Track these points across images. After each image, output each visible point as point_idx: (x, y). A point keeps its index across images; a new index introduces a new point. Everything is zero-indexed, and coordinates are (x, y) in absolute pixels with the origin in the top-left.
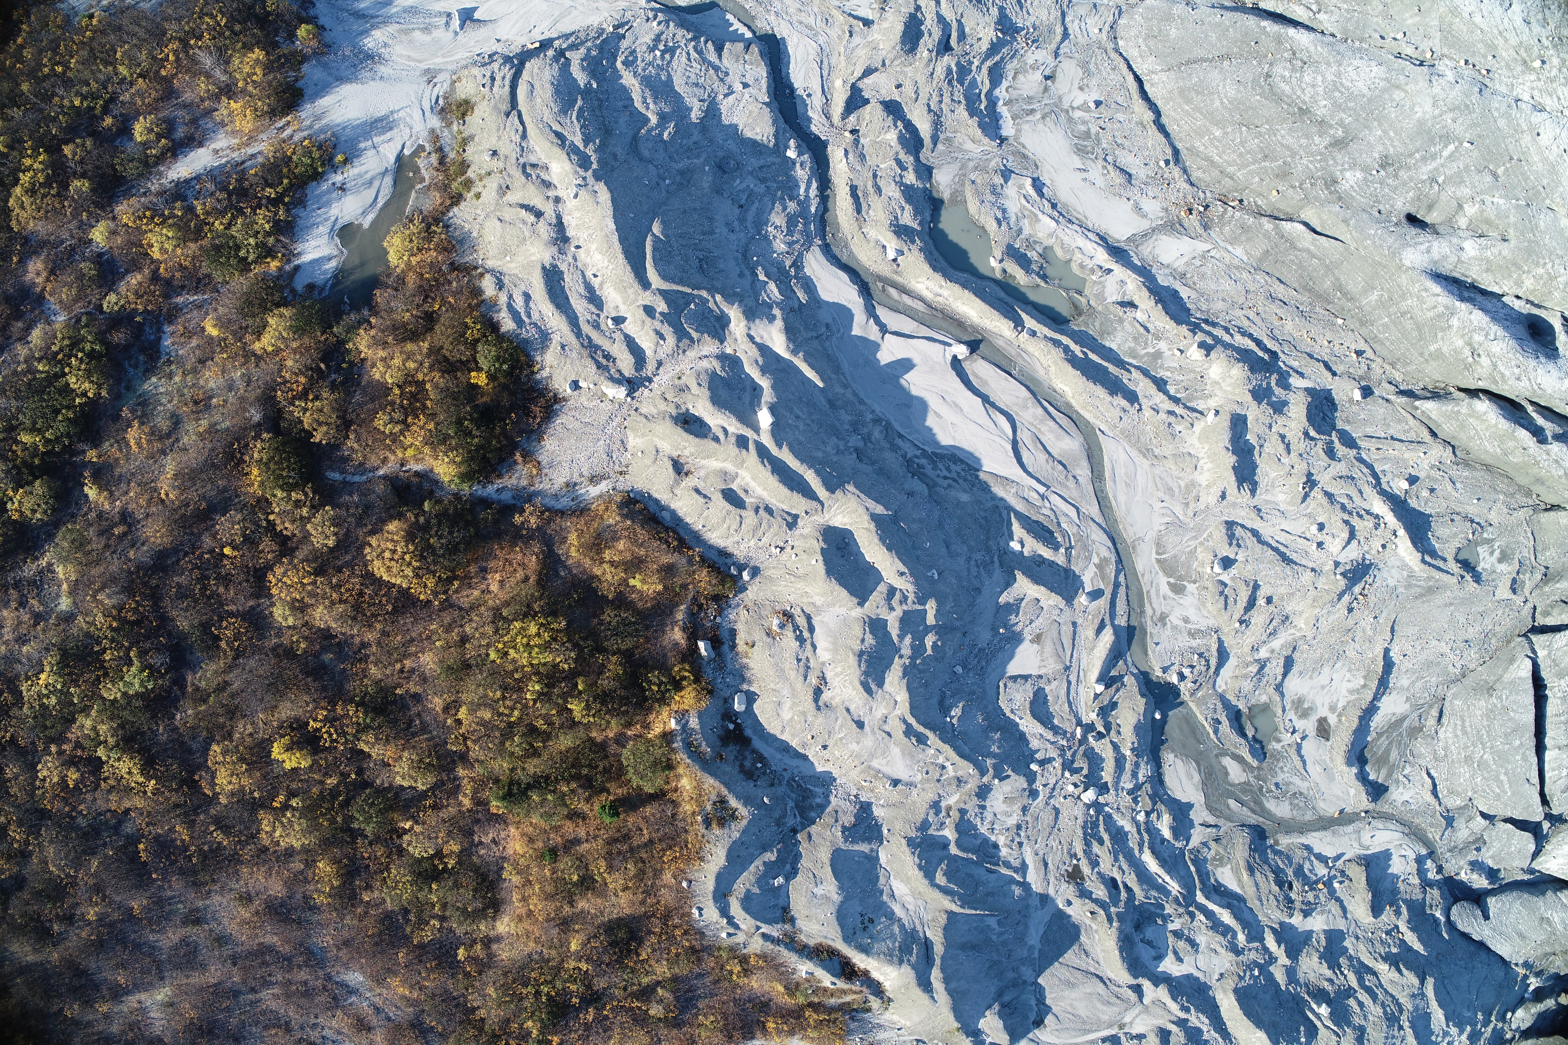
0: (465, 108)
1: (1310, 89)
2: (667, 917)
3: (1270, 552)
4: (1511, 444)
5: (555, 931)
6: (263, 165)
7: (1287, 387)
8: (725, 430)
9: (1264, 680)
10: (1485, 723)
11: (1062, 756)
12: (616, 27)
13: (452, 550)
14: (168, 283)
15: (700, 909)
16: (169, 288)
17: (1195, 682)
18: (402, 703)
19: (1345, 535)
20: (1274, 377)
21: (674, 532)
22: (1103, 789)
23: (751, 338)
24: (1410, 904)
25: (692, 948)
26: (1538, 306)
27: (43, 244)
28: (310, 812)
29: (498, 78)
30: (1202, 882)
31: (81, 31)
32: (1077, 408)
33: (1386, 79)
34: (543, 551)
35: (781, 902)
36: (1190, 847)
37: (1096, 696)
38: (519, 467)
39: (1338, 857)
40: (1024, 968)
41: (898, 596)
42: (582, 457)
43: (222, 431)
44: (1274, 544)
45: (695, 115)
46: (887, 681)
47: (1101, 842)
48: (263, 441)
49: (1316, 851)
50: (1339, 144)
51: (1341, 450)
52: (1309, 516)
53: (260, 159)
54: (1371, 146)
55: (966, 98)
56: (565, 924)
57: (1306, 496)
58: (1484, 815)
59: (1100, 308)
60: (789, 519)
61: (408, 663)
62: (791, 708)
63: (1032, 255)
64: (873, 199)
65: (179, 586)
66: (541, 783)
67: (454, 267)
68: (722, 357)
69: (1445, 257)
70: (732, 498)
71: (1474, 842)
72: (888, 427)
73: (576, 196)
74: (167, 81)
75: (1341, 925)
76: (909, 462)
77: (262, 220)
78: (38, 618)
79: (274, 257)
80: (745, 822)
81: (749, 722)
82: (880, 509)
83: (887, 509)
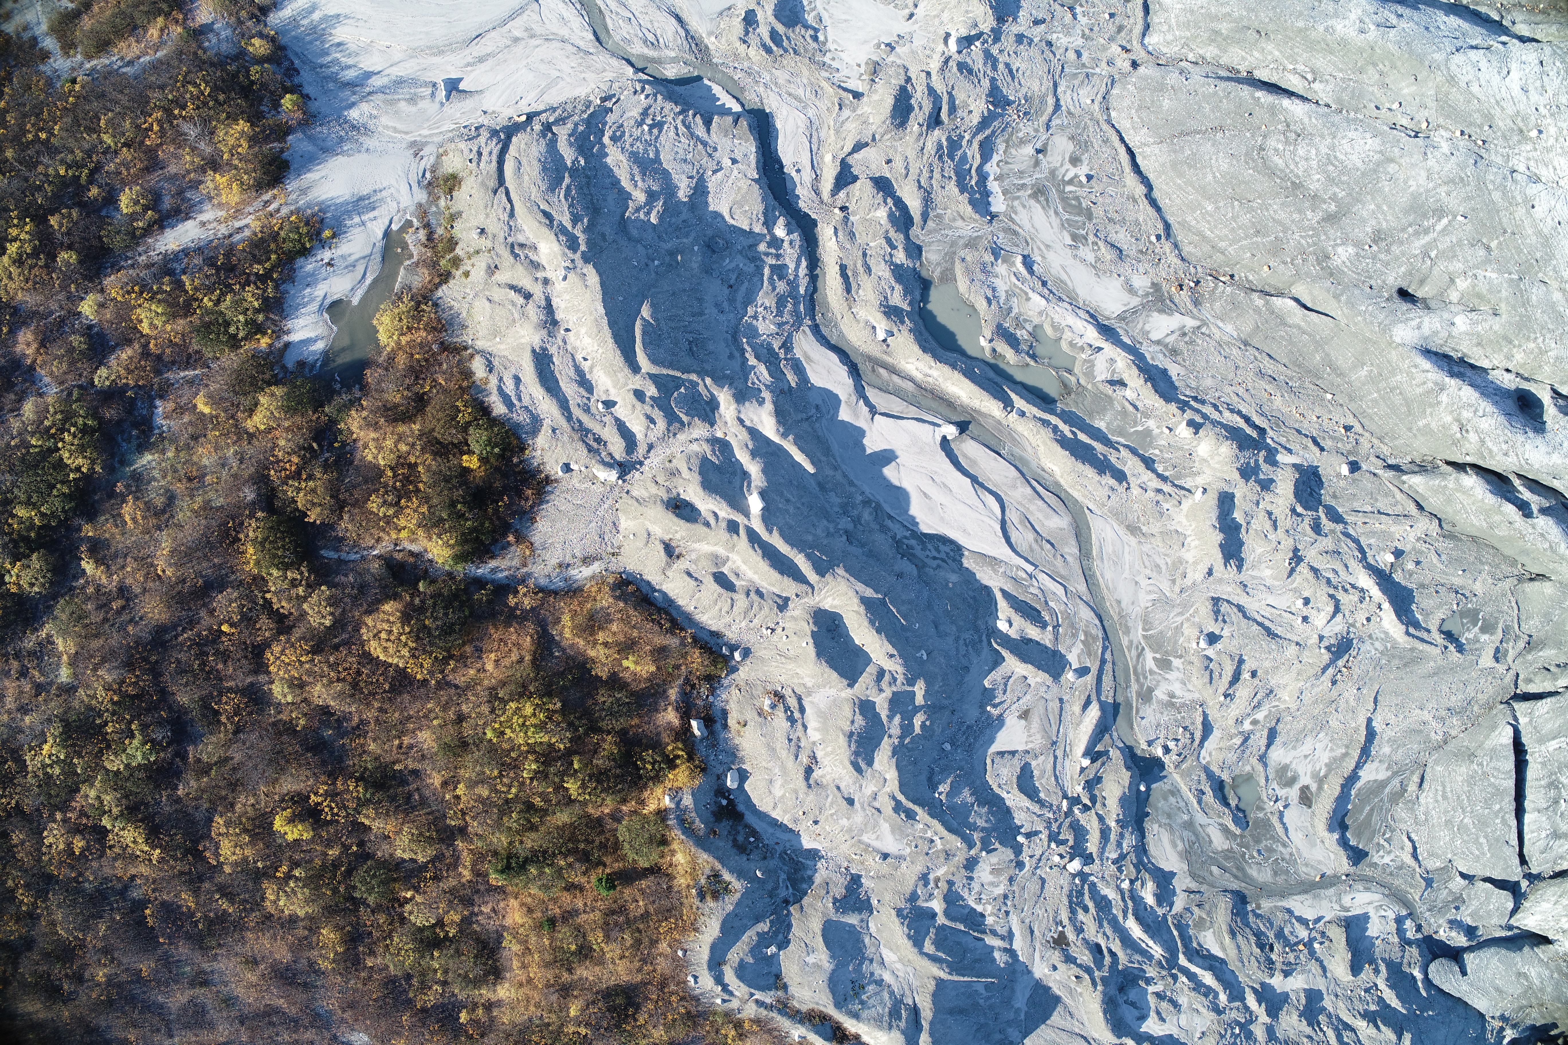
0: (452, 182)
1: (1303, 163)
2: (663, 984)
3: (1256, 627)
4: (1497, 518)
5: (554, 998)
6: (250, 240)
7: (1274, 463)
8: (716, 515)
9: (1248, 752)
10: (1466, 789)
11: (1049, 828)
12: (604, 100)
13: (447, 631)
14: (159, 358)
15: (696, 978)
16: (160, 364)
17: (1179, 755)
18: (401, 779)
19: (1330, 609)
20: (1263, 453)
21: (667, 613)
22: (1088, 859)
23: (741, 421)
24: (1390, 964)
25: (688, 1013)
26: (1527, 379)
27: (34, 314)
28: (314, 881)
29: (485, 153)
30: (1185, 946)
31: (64, 97)
32: (1066, 487)
33: (1381, 152)
34: (537, 632)
35: (774, 970)
36: (1173, 912)
37: (1083, 770)
38: (513, 548)
39: (1318, 920)
40: (1010, 1030)
41: (887, 677)
42: (574, 538)
43: (218, 509)
44: (1260, 619)
45: (683, 194)
46: (876, 760)
47: (1086, 910)
48: (257, 520)
49: (1297, 914)
50: (1330, 219)
51: (1327, 525)
52: (1295, 590)
53: (247, 233)
54: (1363, 221)
55: (957, 174)
56: (565, 991)
57: (1292, 571)
58: (1463, 876)
59: (1089, 387)
60: (780, 601)
61: (406, 740)
62: (783, 786)
63: (1021, 334)
64: (863, 278)
65: (178, 661)
66: (540, 857)
67: (445, 347)
68: (714, 441)
69: (1436, 333)
70: (722, 580)
71: (1453, 901)
72: (878, 508)
73: (565, 278)
74: (151, 152)
75: (1320, 984)
76: (898, 543)
77: (251, 297)
78: (39, 688)
79: (264, 334)
80: (738, 895)
81: (742, 798)
82: (869, 593)
83: (877, 592)
